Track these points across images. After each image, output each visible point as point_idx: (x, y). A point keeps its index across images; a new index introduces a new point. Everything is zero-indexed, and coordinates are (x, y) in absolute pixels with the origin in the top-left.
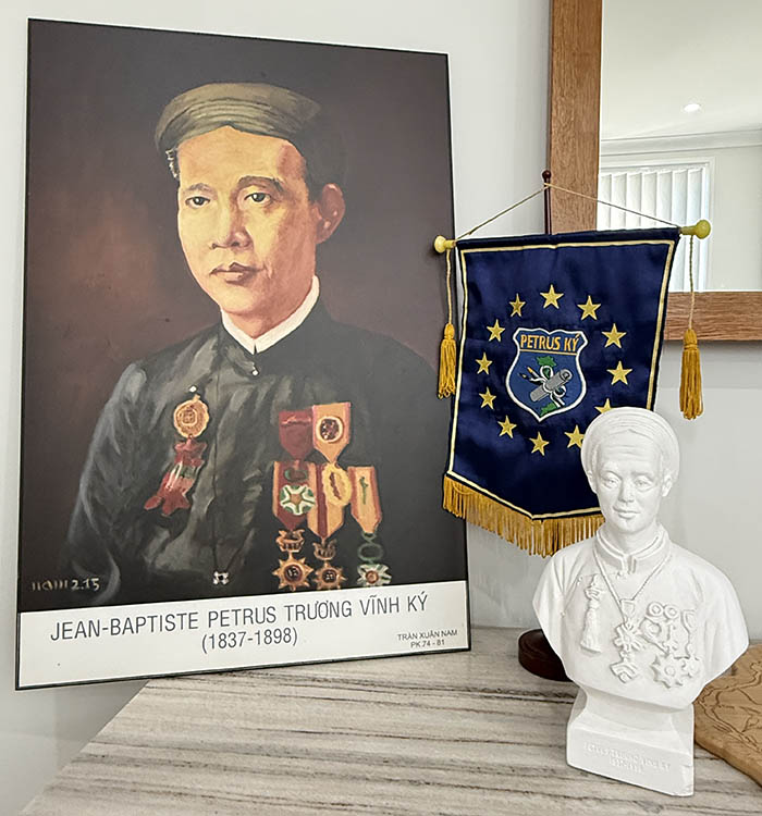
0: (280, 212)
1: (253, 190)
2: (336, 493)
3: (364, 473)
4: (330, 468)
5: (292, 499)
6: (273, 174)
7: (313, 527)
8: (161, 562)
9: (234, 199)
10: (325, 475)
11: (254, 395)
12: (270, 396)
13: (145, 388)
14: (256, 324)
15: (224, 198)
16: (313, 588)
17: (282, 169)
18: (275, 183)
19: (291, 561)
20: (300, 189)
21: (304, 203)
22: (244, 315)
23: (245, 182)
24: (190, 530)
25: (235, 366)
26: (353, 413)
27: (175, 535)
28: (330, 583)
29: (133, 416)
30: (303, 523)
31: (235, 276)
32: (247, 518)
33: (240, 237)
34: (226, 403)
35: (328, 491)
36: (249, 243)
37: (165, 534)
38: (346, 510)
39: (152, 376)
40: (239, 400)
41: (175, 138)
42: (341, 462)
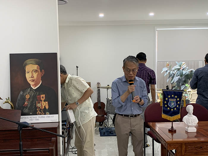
0: (37, 73)
1: (34, 71)
2: (43, 105)
3: (47, 102)
4: (43, 102)
5: (39, 105)
6: (36, 69)
8: (25, 112)
9: (32, 72)
10: (42, 102)
11: (34, 94)
12: (36, 94)
13: (23, 94)
14: (34, 86)
15: (31, 72)
16: (41, 115)
17: (37, 68)
18: (36, 70)
19: (38, 112)
20: (39, 70)
23: (33, 70)
24: (28, 108)
25: (32, 91)
26: (45, 96)
27: (26, 109)
28: (43, 114)
29: (22, 96)
30: (40, 108)
31: (32, 81)
32: (34, 107)
33: (33, 76)
34: (31, 95)
35: (42, 104)
36: (34, 77)
37: (25, 109)
38: (45, 106)
39: (24, 92)
40: (33, 94)
41: (25, 66)
42: (44, 101)
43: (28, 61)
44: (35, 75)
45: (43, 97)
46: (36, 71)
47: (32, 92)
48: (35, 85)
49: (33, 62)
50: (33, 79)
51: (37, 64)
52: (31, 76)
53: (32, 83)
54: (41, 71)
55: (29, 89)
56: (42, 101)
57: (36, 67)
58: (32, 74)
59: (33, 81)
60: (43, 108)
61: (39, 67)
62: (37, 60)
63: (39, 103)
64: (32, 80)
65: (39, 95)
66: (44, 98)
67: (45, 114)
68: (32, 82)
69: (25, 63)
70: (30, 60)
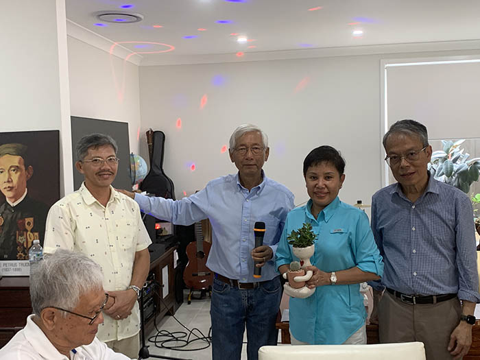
0: (19, 173)
1: (13, 169)
2: (30, 238)
4: (29, 233)
5: (21, 239)
6: (17, 164)
7: (25, 246)
9: (9, 171)
11: (13, 216)
12: (16, 216)
15: (7, 171)
16: (25, 259)
17: (19, 163)
18: (17, 166)
19: (20, 253)
20: (23, 168)
21: (24, 171)
22: (10, 198)
23: (11, 167)
25: (9, 209)
26: (34, 220)
30: (23, 244)
31: (9, 189)
32: (11, 243)
33: (10, 180)
34: (7, 218)
35: (28, 238)
36: (12, 181)
38: (32, 242)
40: (10, 216)
42: (31, 231)
43: (2, 149)
44: (15, 177)
45: (29, 223)
46: (17, 169)
47: (7, 211)
49: (11, 150)
50: (11, 185)
51: (18, 154)
52: (6, 180)
53: (8, 194)
54: (27, 170)
55: (3, 207)
56: (27, 231)
57: (16, 160)
58: (10, 175)
59: (11, 189)
60: (30, 245)
61: (23, 161)
62: (19, 146)
63: (22, 235)
64: (9, 187)
65: (23, 218)
66: (32, 224)
68: (8, 191)
70: (7, 145)
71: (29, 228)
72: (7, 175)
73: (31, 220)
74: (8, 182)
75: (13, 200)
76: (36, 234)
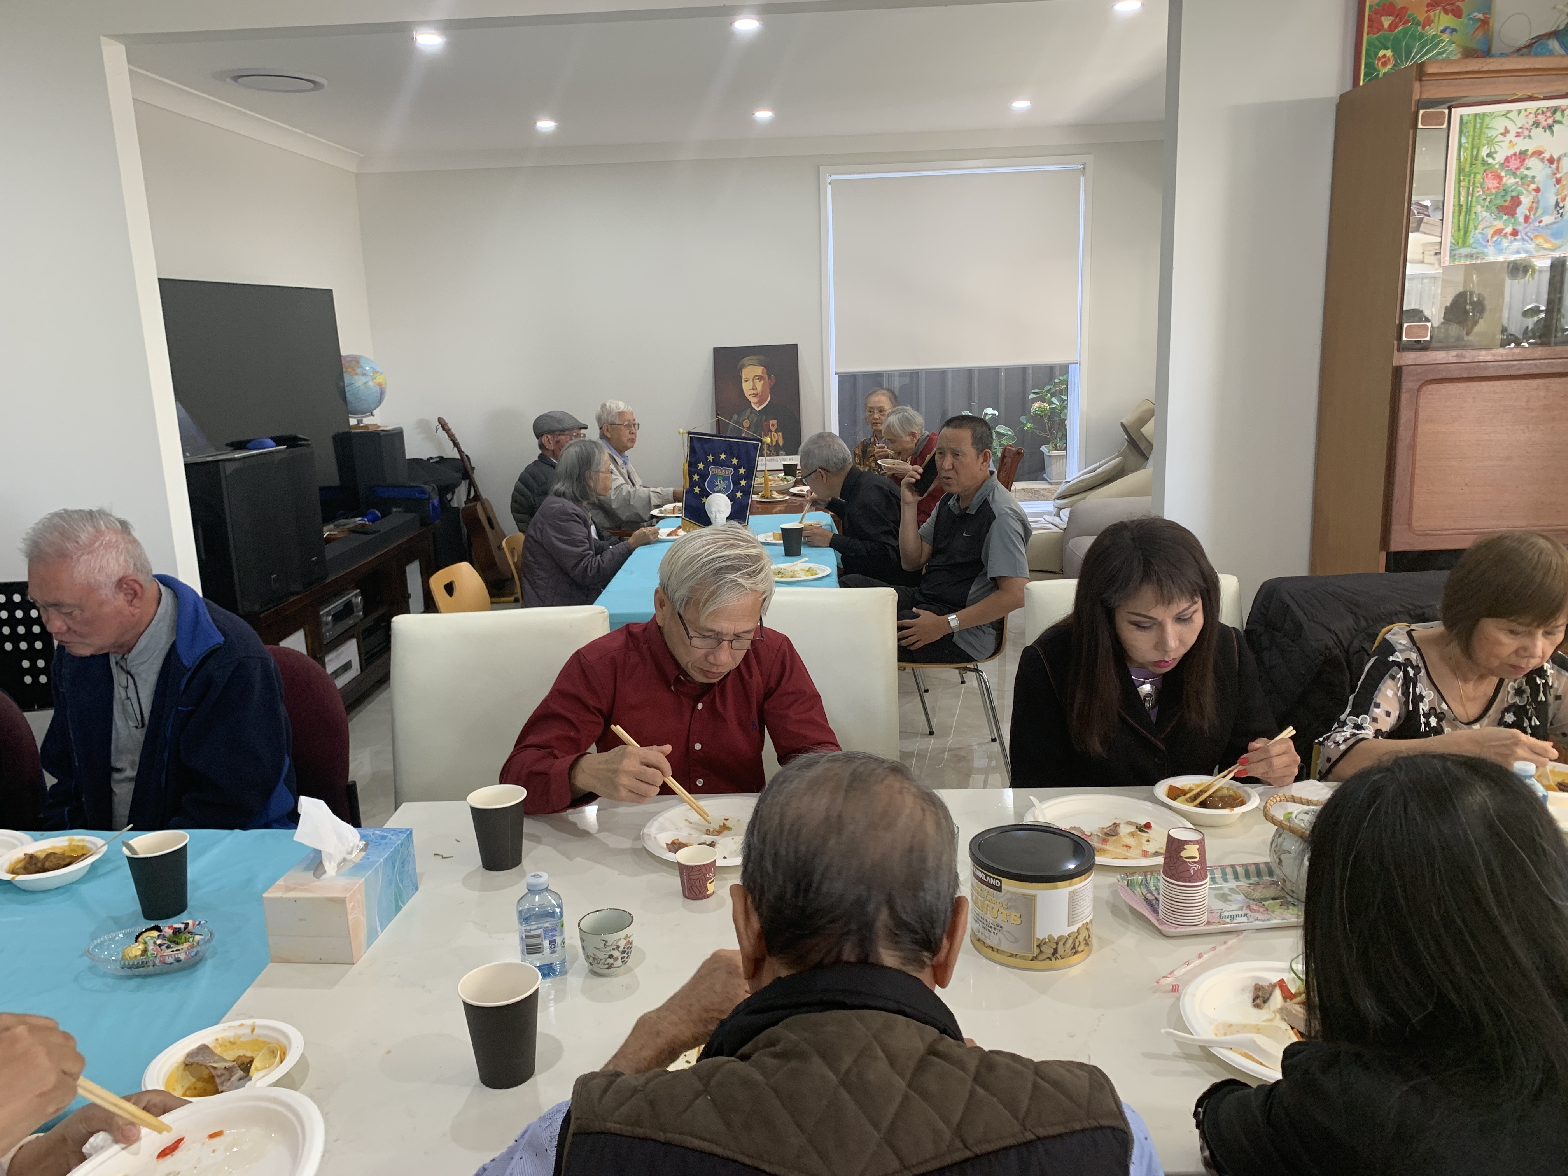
1: (757, 378)
9: (753, 380)
18: (761, 376)
31: (754, 395)
36: (756, 388)
38: (777, 441)
39: (739, 415)
40: (755, 420)
41: (741, 369)
42: (775, 432)
43: (746, 360)
44: (759, 385)
45: (773, 425)
46: (760, 378)
47: (753, 415)
48: (760, 403)
49: (754, 361)
50: (755, 392)
51: (761, 365)
52: (751, 388)
53: (753, 400)
54: (769, 378)
55: (749, 410)
56: (771, 431)
57: (759, 370)
58: (754, 383)
59: (756, 395)
60: (774, 443)
61: (765, 370)
62: (762, 357)
63: (767, 435)
65: (767, 420)
66: (776, 425)
67: (778, 455)
68: (753, 397)
69: (740, 363)
70: (749, 358)
71: (773, 429)
72: (751, 383)
73: (775, 422)
74: (753, 389)
75: (758, 405)
76: (780, 434)
